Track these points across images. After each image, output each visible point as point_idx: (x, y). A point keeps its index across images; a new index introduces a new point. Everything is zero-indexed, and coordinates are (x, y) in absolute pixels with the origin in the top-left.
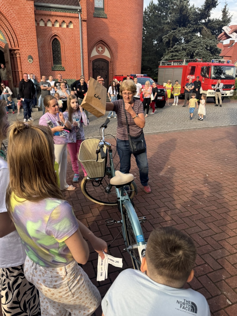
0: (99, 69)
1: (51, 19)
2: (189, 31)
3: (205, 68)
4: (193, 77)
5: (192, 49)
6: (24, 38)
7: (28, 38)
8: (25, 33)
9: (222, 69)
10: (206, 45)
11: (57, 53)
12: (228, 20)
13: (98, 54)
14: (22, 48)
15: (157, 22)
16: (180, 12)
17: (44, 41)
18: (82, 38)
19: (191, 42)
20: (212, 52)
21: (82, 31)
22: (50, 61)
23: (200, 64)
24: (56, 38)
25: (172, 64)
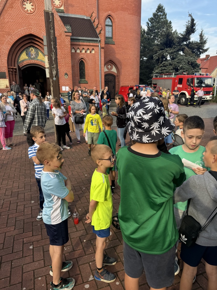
0: (108, 82)
1: (80, 47)
2: (175, 51)
3: (190, 79)
5: (177, 64)
6: (63, 61)
7: (65, 61)
8: (63, 58)
9: (202, 80)
10: (187, 61)
11: (82, 70)
12: (204, 42)
13: (108, 70)
14: (61, 68)
15: (147, 44)
16: (167, 38)
17: (74, 62)
18: (101, 60)
19: (176, 59)
20: (193, 66)
21: (101, 55)
23: (185, 76)
24: (82, 60)
25: (164, 76)
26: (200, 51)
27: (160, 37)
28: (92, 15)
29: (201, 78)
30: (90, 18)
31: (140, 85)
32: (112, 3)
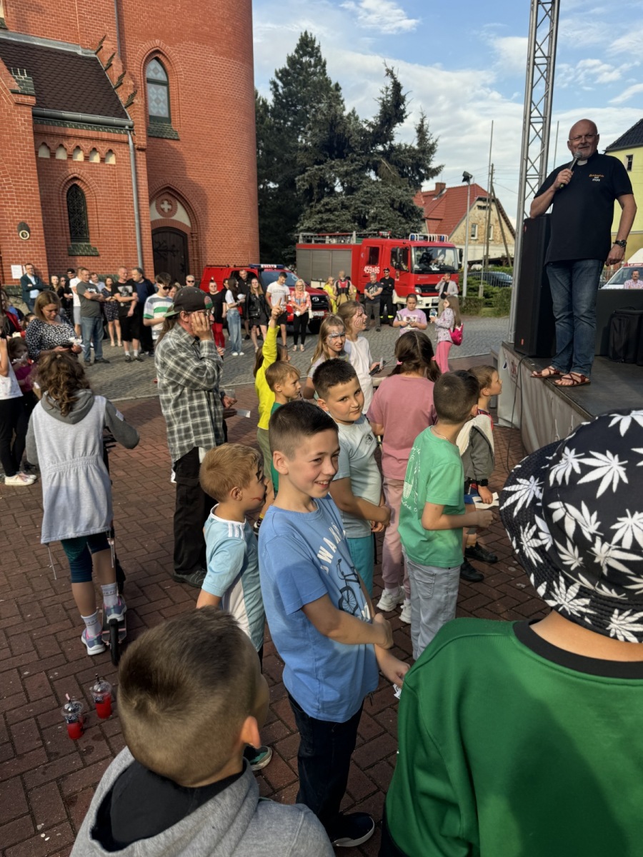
0: (164, 251)
1: (65, 143)
2: (354, 169)
3: (398, 252)
4: (376, 270)
5: (362, 207)
6: (10, 184)
7: (19, 185)
8: (11, 174)
9: (431, 253)
10: (390, 198)
11: (77, 216)
12: (431, 149)
13: (161, 217)
14: (5, 206)
15: (276, 143)
16: (331, 129)
17: (49, 189)
18: (137, 185)
19: (359, 193)
20: (404, 214)
21: (136, 170)
22: (63, 236)
23: (386, 243)
24: (76, 185)
25: (328, 240)
26: (421, 172)
27: (312, 127)
28: (102, 47)
29: (426, 248)
30: (96, 53)
31: (262, 266)
32: (165, 16)
